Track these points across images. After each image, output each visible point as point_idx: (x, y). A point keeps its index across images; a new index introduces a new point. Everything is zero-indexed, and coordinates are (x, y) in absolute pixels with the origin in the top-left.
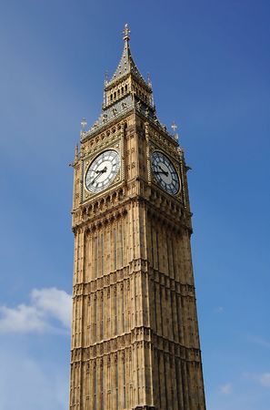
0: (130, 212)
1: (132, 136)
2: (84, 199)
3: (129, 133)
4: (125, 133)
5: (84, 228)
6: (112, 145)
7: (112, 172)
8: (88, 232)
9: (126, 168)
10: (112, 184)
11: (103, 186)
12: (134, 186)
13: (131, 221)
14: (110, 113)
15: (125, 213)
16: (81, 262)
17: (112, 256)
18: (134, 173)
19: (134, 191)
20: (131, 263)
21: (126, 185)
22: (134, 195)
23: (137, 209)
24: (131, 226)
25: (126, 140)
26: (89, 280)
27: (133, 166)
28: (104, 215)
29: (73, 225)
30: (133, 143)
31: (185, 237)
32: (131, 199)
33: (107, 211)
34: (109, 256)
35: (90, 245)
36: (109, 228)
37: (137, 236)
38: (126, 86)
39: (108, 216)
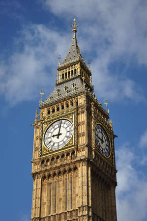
0: (80, 169)
1: (83, 112)
2: (43, 153)
3: (80, 110)
4: (77, 109)
5: (41, 175)
6: (67, 116)
7: (66, 136)
8: (44, 178)
9: (78, 136)
10: (67, 146)
11: (59, 145)
12: (83, 150)
13: (80, 175)
14: (62, 88)
15: (75, 169)
16: (38, 201)
17: (63, 199)
18: (83, 140)
19: (83, 154)
20: (79, 208)
21: (77, 149)
22: (84, 158)
23: (85, 167)
24: (80, 180)
25: (78, 114)
26: (44, 215)
27: (83, 135)
28: (59, 167)
29: (33, 171)
30: (83, 118)
31: (112, 189)
32: (81, 160)
33: (61, 165)
34: (60, 199)
35: (46, 188)
36: (62, 177)
37: (85, 188)
38: (75, 70)
39: (62, 169)
